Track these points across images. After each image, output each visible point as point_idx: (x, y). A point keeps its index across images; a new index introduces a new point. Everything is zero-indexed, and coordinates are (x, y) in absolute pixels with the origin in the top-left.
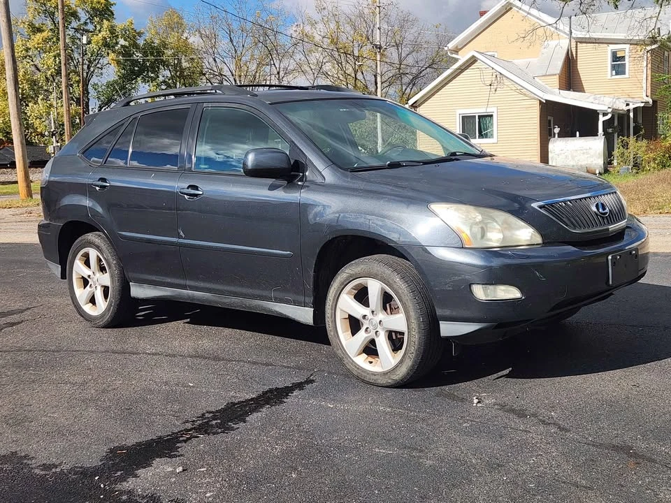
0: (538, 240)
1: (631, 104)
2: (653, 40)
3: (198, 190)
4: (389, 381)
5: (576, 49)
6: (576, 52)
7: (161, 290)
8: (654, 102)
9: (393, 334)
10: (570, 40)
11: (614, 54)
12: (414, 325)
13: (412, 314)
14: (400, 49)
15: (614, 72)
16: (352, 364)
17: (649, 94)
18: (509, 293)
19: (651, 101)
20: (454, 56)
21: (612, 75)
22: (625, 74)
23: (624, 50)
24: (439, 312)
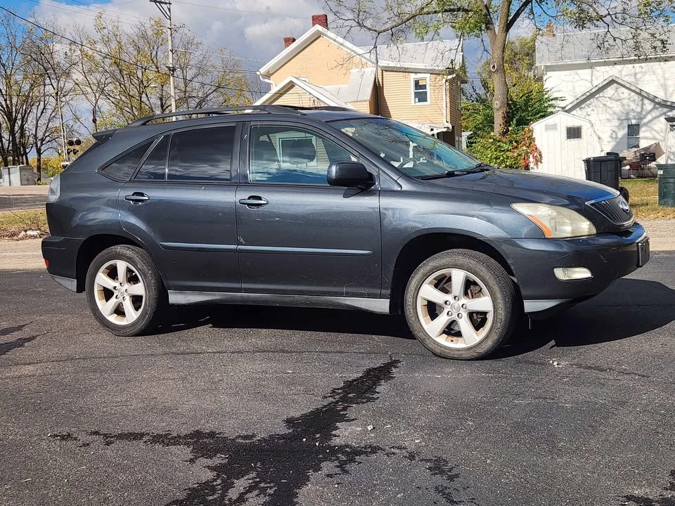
0: (594, 231)
1: (435, 129)
2: (451, 71)
3: (261, 200)
4: (475, 354)
5: (382, 77)
6: (382, 80)
7: (206, 295)
8: (453, 127)
9: (474, 315)
10: (377, 68)
11: (417, 83)
12: (501, 304)
13: (499, 295)
14: (185, 72)
15: (417, 99)
16: (434, 343)
17: (449, 120)
18: (582, 273)
19: (450, 127)
20: (266, 80)
21: (415, 102)
22: (426, 101)
23: (424, 79)
24: (524, 292)
